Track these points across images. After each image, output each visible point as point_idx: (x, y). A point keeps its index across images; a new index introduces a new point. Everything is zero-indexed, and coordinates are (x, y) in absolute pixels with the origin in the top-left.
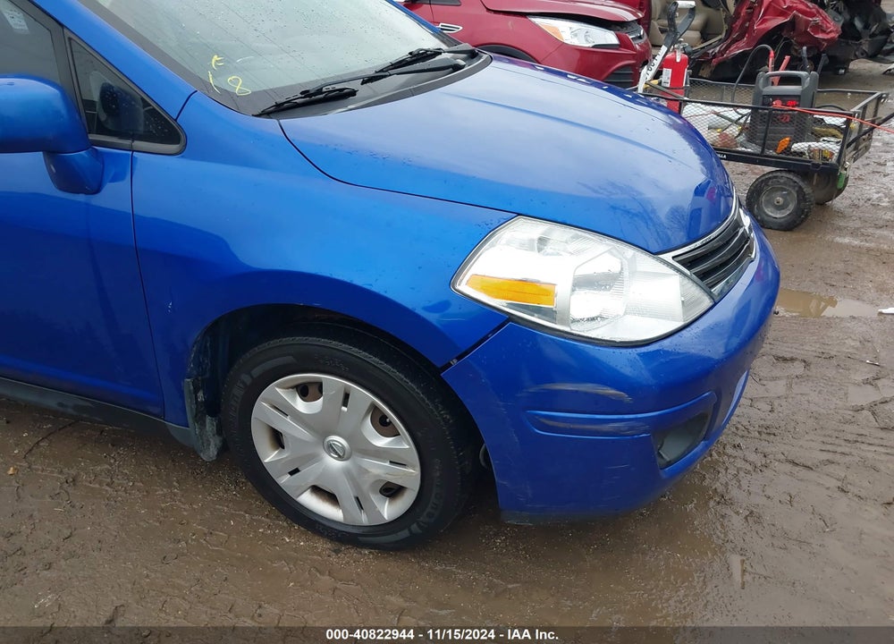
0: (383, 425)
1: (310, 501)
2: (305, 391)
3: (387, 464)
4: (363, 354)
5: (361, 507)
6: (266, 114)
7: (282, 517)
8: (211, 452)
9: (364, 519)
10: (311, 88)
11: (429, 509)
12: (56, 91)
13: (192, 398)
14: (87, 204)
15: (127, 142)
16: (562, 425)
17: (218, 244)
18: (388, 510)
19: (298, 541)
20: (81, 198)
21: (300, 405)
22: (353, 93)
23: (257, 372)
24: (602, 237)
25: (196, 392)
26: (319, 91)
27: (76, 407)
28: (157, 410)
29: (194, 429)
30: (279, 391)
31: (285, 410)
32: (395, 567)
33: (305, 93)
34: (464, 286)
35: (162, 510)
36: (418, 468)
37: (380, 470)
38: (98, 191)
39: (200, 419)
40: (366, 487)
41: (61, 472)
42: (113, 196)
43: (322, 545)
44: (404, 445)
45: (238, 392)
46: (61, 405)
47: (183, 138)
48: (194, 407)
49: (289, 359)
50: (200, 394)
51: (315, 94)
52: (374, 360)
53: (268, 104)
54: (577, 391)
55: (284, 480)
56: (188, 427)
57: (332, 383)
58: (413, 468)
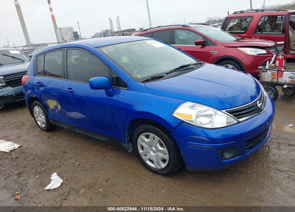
0: (161, 145)
1: (148, 162)
2: (147, 137)
3: (163, 154)
4: (157, 129)
5: (158, 165)
6: (143, 82)
7: (144, 167)
8: (130, 151)
9: (159, 167)
10: (153, 76)
11: (171, 165)
12: (108, 79)
13: (127, 138)
14: (111, 99)
15: (119, 87)
16: (195, 146)
17: (131, 106)
18: (163, 165)
19: (146, 172)
20: (110, 97)
21: (146, 140)
22: (163, 77)
23: (138, 132)
24: (205, 106)
25: (128, 136)
26: (155, 77)
27: (107, 140)
28: (121, 141)
29: (127, 145)
30: (142, 136)
31: (143, 141)
32: (165, 179)
33: (152, 77)
34: (175, 115)
35: (120, 163)
36: (168, 155)
37: (161, 155)
38: (113, 96)
39: (128, 143)
40: (159, 159)
41: (103, 155)
42: (115, 97)
43: (151, 173)
44: (165, 149)
45: (135, 137)
46: (104, 139)
47: (128, 86)
48: (127, 140)
49: (144, 130)
50: (129, 137)
51: (154, 77)
52: (159, 130)
53: (144, 80)
54: (197, 138)
55: (143, 157)
56: (126, 144)
57: (151, 135)
58: (167, 155)
